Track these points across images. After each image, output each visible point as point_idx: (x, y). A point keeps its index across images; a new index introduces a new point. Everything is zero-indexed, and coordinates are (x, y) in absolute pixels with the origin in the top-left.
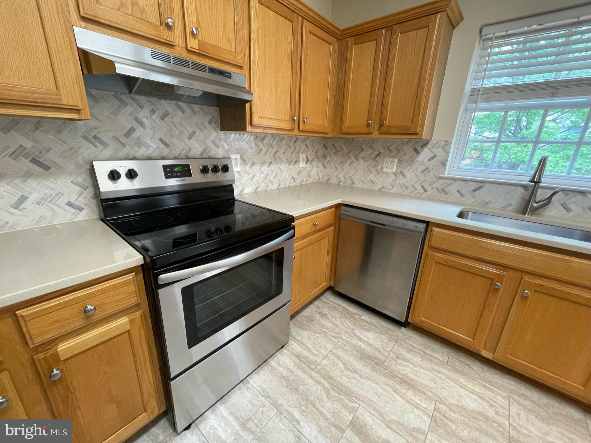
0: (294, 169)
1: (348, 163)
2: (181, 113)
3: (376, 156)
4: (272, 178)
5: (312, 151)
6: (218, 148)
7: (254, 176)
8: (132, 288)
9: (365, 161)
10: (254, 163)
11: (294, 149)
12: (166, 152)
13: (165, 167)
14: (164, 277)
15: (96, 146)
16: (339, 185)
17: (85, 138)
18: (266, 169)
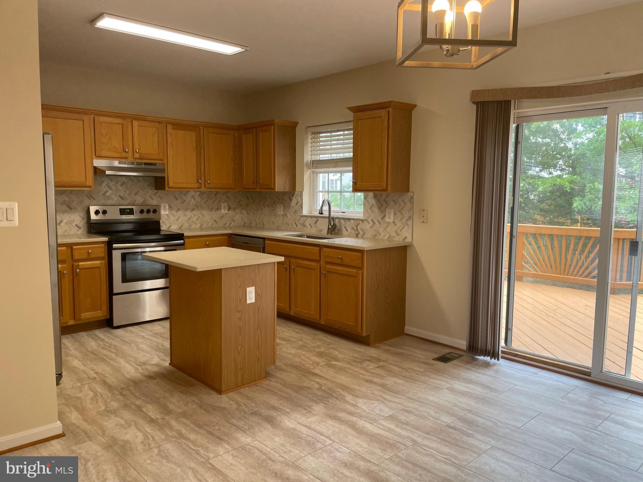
0: (216, 215)
1: (260, 210)
2: (131, 182)
3: (273, 203)
4: (194, 220)
5: (235, 201)
6: (153, 200)
7: (179, 218)
8: (103, 250)
9: (268, 207)
10: (179, 209)
11: (215, 200)
12: (122, 202)
13: (120, 209)
14: (115, 245)
15: (90, 200)
16: (256, 227)
17: (87, 196)
18: (189, 214)
